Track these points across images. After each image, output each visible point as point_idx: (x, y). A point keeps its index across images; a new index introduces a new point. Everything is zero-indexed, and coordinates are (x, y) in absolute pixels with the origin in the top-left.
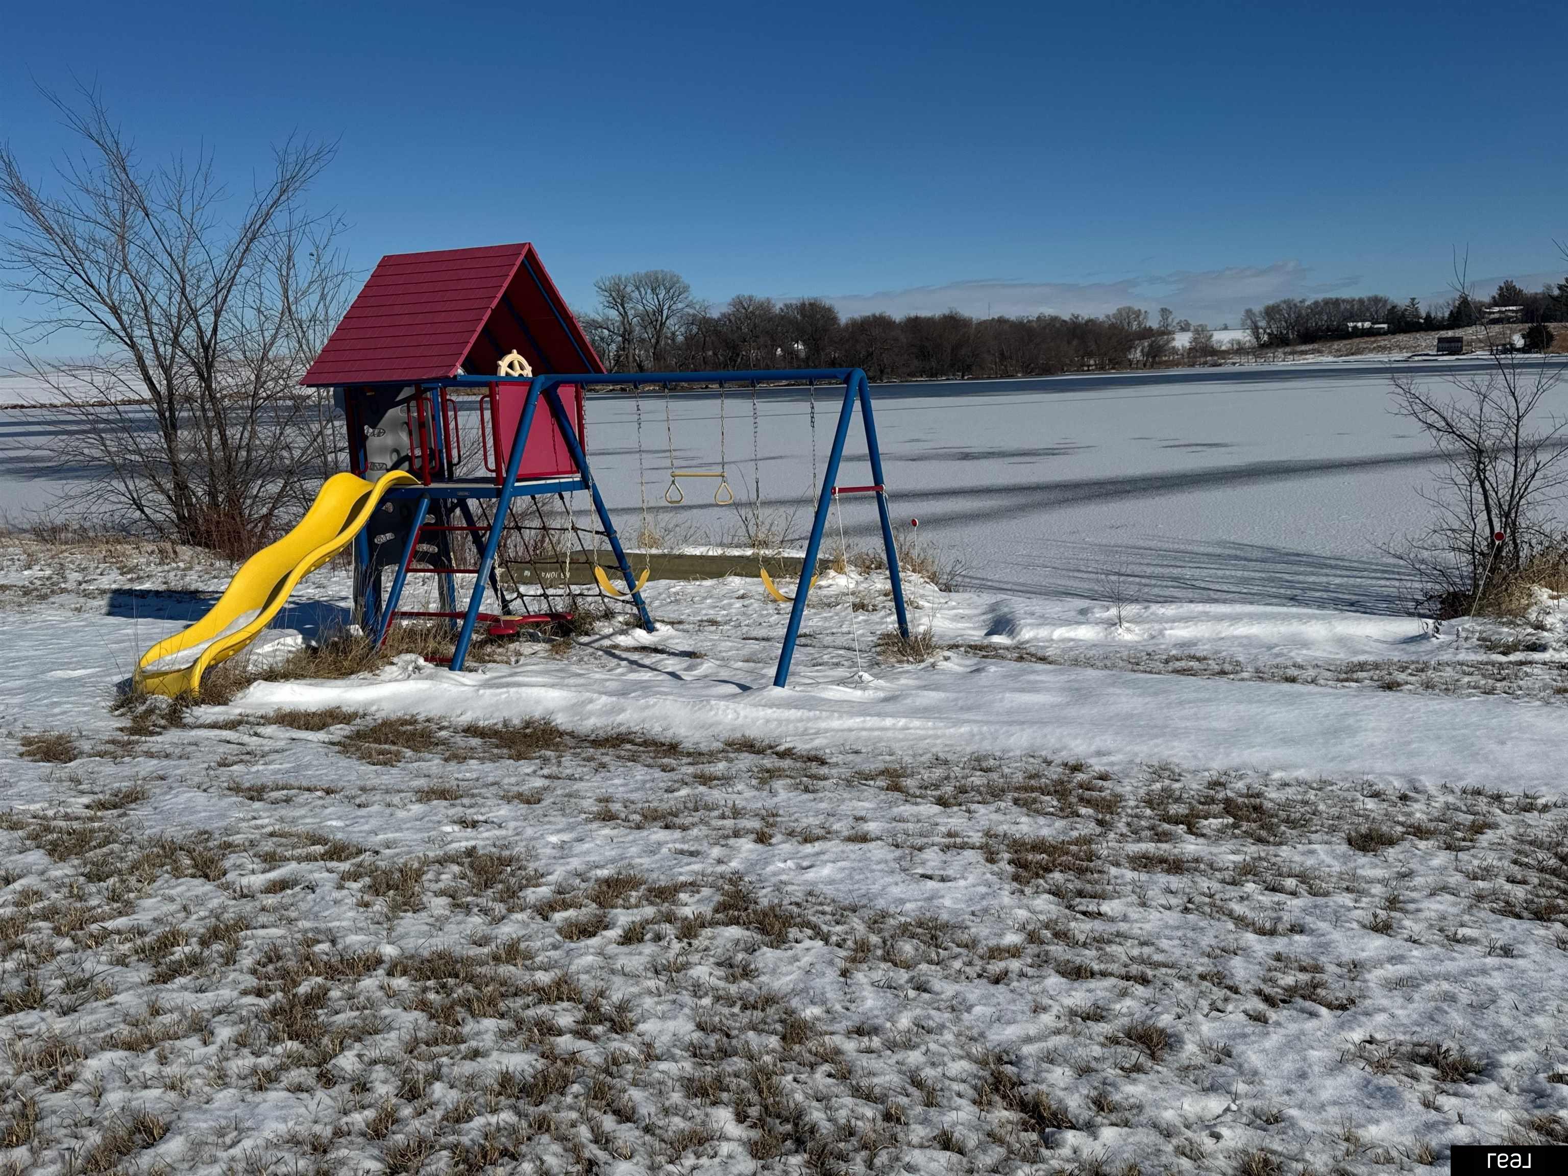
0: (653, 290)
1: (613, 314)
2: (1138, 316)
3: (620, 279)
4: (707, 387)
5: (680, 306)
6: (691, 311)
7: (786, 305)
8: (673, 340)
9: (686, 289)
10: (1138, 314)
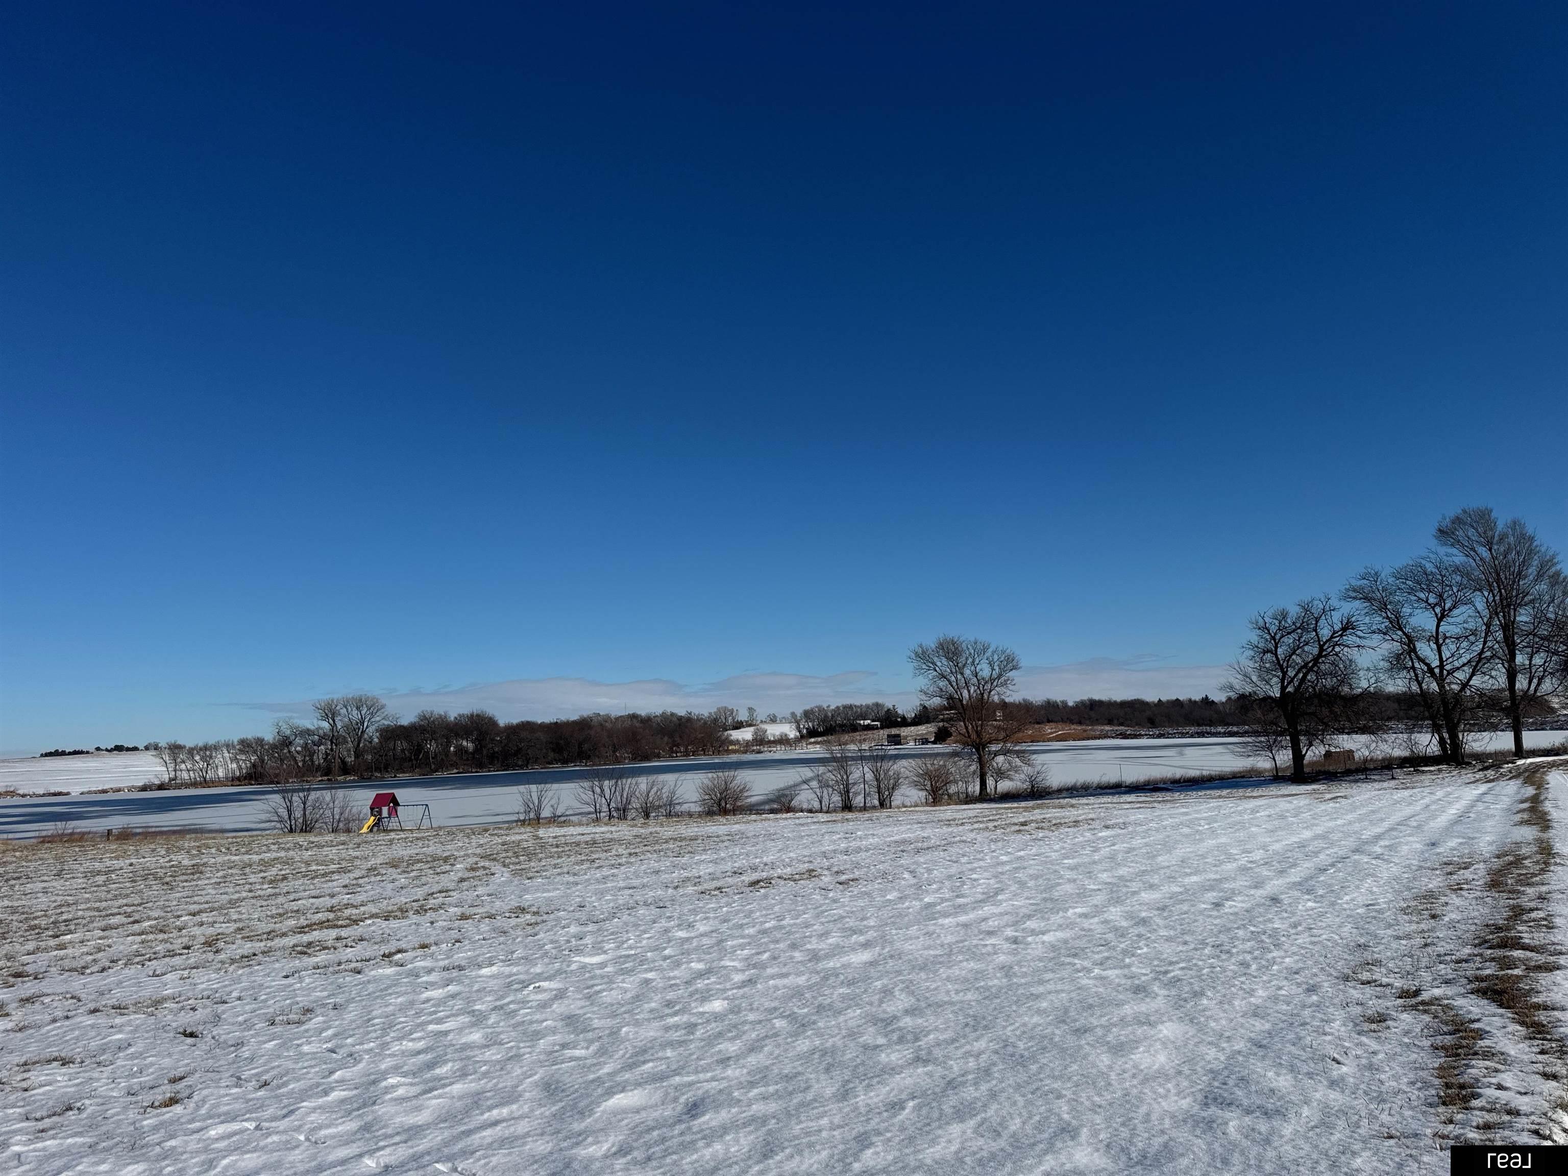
0: (358, 708)
1: (325, 725)
2: (731, 714)
3: (332, 701)
4: (395, 776)
5: (378, 719)
6: (386, 723)
7: (459, 715)
8: (371, 742)
9: (383, 707)
10: (732, 711)
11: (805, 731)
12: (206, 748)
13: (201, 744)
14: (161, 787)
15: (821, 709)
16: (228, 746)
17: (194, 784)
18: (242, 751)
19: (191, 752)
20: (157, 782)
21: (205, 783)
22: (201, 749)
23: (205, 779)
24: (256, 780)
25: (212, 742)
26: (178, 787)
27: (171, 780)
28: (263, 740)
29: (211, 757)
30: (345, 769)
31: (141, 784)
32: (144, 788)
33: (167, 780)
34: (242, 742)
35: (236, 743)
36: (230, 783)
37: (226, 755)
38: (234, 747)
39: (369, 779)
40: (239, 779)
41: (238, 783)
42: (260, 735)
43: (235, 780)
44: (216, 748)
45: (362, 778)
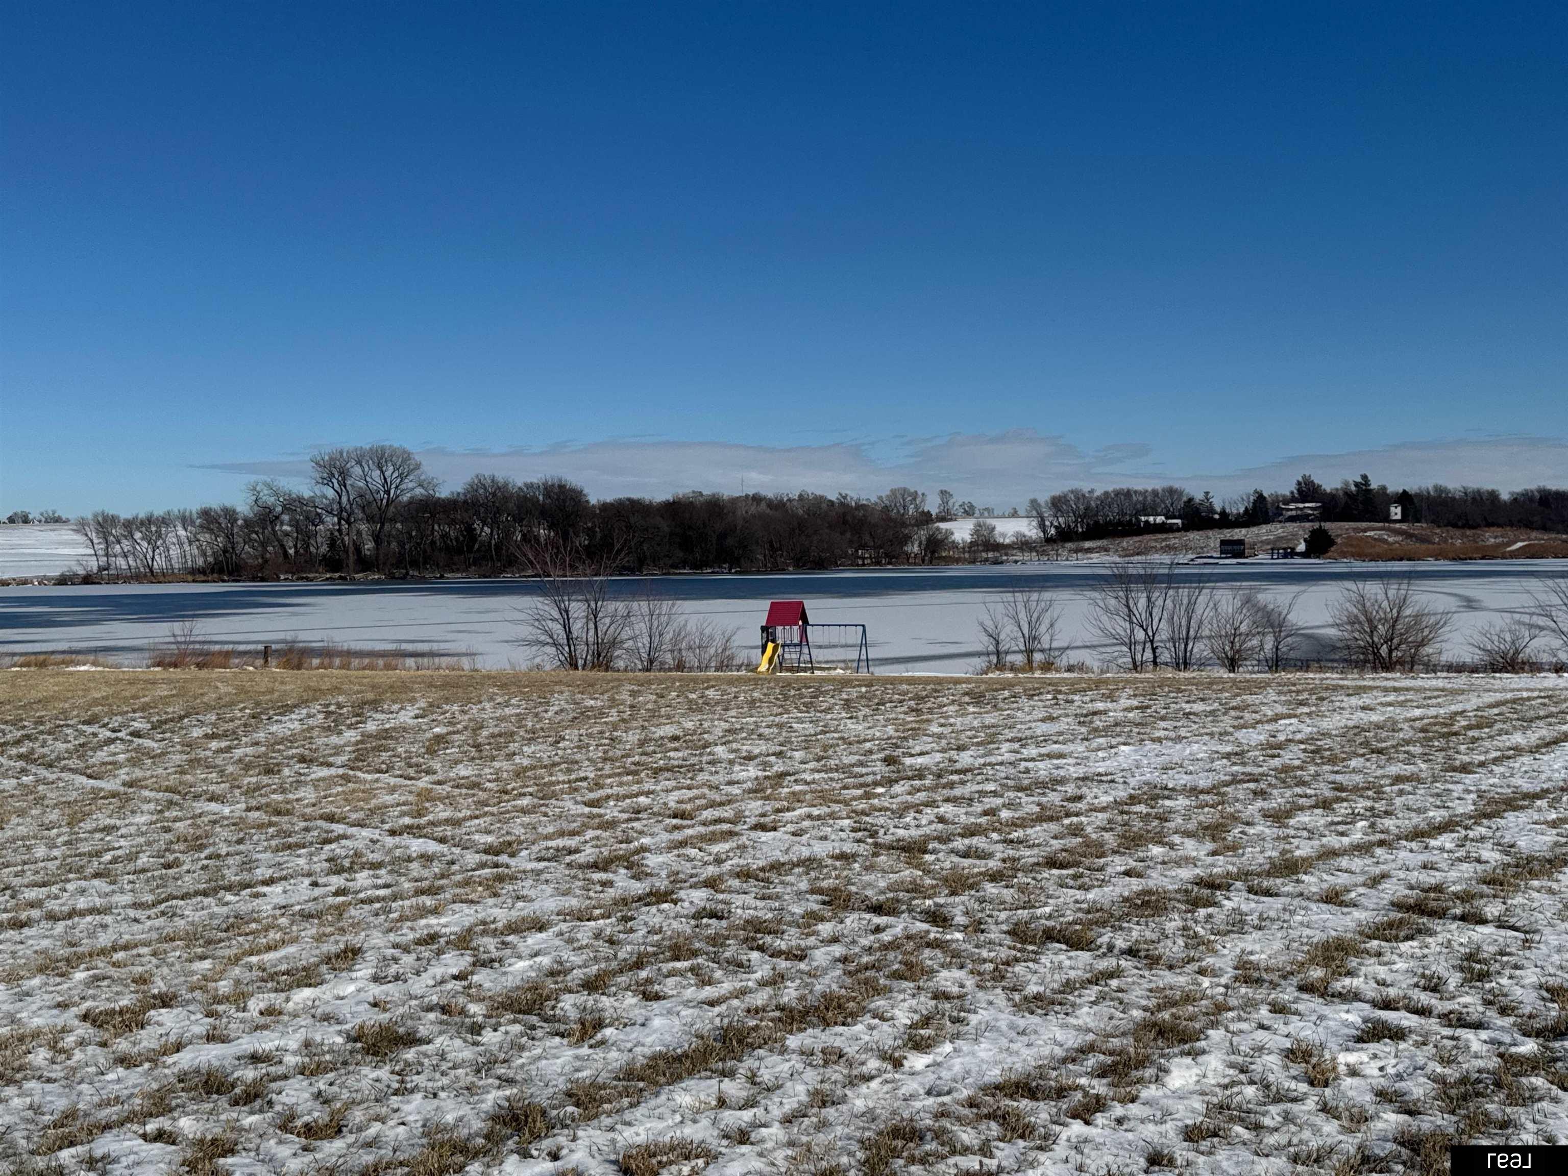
0: (380, 467)
1: (329, 492)
2: (915, 499)
3: (341, 453)
4: (442, 577)
5: (410, 485)
6: (422, 492)
7: (526, 485)
9: (417, 466)
10: (915, 495)
11: (1053, 531)
12: (149, 521)
13: (142, 515)
14: (87, 580)
15: (1079, 496)
16: (185, 521)
17: (137, 577)
18: (205, 528)
19: (129, 525)
20: (81, 572)
21: (151, 575)
22: (142, 523)
23: (151, 570)
24: (230, 574)
25: (159, 512)
26: (114, 580)
27: (101, 569)
28: (234, 511)
29: (160, 536)
30: (365, 564)
31: (56, 573)
32: (62, 581)
33: (95, 570)
34: (206, 513)
35: (195, 516)
36: (190, 578)
37: (181, 532)
38: (193, 523)
39: (404, 579)
40: (202, 571)
41: (203, 578)
42: (228, 504)
43: (197, 574)
44: (165, 521)
45: (392, 578)
